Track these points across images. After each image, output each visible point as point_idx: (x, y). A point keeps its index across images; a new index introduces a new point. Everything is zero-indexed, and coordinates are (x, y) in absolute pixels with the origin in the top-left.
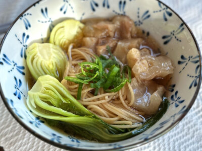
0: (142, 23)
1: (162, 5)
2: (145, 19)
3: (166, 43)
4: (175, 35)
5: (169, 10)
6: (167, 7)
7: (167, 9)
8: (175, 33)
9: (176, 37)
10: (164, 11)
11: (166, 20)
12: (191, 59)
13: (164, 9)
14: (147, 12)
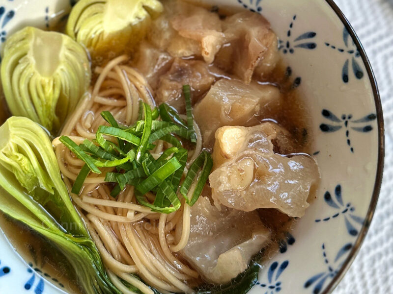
0: (291, 51)
1: (350, 39)
2: (302, 46)
3: (324, 128)
4: (349, 128)
5: (359, 60)
6: (361, 52)
7: (357, 55)
8: (350, 124)
9: (347, 133)
10: (350, 57)
11: (346, 79)
12: (349, 212)
13: (351, 52)
14: (313, 35)
